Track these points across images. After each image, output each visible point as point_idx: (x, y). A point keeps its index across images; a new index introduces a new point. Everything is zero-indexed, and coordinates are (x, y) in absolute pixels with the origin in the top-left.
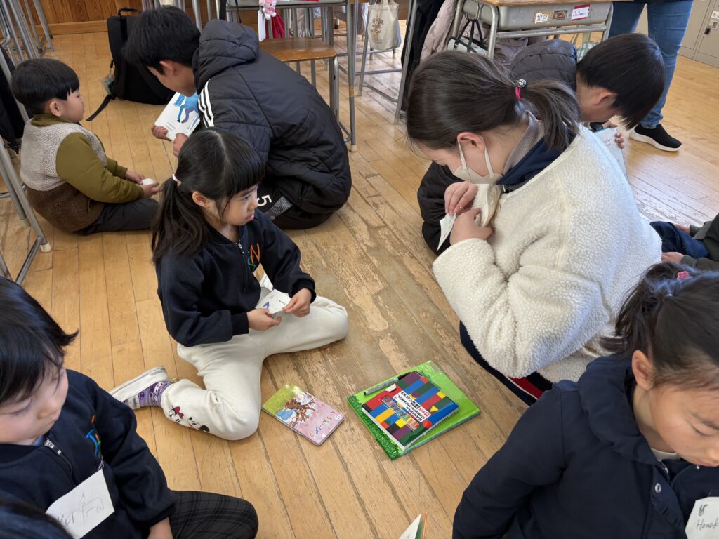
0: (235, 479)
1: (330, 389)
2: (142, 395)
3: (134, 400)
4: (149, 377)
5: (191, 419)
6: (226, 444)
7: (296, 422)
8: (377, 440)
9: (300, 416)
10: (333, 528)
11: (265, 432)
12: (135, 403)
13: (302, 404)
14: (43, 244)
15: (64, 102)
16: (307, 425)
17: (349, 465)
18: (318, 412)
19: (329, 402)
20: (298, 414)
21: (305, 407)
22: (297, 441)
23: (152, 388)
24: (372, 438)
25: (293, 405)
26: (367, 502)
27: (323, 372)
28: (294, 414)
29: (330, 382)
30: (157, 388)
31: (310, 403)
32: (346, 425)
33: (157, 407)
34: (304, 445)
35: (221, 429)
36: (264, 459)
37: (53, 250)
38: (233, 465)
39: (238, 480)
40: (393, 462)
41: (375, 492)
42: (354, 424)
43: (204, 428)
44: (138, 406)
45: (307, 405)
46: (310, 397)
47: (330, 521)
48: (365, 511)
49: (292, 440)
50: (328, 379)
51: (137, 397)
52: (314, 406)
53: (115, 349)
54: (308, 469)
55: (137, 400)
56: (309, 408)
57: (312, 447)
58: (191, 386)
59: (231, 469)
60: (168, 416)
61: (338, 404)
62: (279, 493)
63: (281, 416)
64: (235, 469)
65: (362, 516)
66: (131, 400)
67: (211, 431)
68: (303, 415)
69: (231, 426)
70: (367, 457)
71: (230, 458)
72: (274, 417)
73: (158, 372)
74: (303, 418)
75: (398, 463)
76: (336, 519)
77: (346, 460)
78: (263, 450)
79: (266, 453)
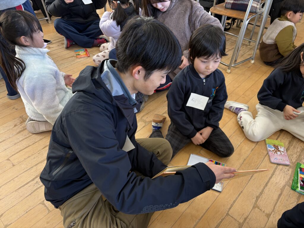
0: (238, 146)
1: (295, 156)
2: (237, 108)
3: (234, 108)
4: (243, 105)
5: (242, 122)
6: (245, 137)
7: (271, 151)
8: (293, 180)
9: (275, 151)
10: (250, 180)
11: (259, 145)
12: (233, 109)
13: (279, 149)
14: (252, 60)
15: (294, 14)
16: (274, 155)
17: (274, 175)
18: (282, 156)
19: (290, 158)
20: (274, 150)
21: (279, 151)
22: (266, 156)
23: (241, 109)
24: (292, 178)
25: (276, 147)
26: (268, 187)
27: (299, 150)
28: (273, 149)
29: (297, 154)
30: (242, 110)
31: (282, 151)
32: (287, 168)
33: (237, 114)
34: (267, 158)
35: (247, 131)
36: (250, 150)
37: (254, 63)
38: (241, 143)
39: (238, 147)
40: (291, 190)
41: (274, 188)
42: (291, 170)
43: (243, 127)
44: (233, 111)
45: (281, 151)
46: (285, 150)
47: (251, 178)
48: (264, 188)
49: (264, 154)
50: (298, 153)
51: (235, 108)
52: (283, 153)
53: (243, 96)
54: (260, 163)
55: (234, 109)
56: (280, 152)
57: (269, 161)
58: (250, 116)
59: (240, 143)
60: (238, 118)
61: (293, 161)
62: (245, 159)
63: (269, 146)
64: (240, 144)
65: (262, 188)
66: (233, 107)
67: (244, 130)
68: (276, 152)
69: (250, 132)
70: (284, 180)
71: (242, 141)
72: (266, 144)
73: (246, 106)
74: (275, 152)
75: (292, 192)
76: (254, 180)
77: (275, 173)
78: (253, 148)
79: (253, 149)
